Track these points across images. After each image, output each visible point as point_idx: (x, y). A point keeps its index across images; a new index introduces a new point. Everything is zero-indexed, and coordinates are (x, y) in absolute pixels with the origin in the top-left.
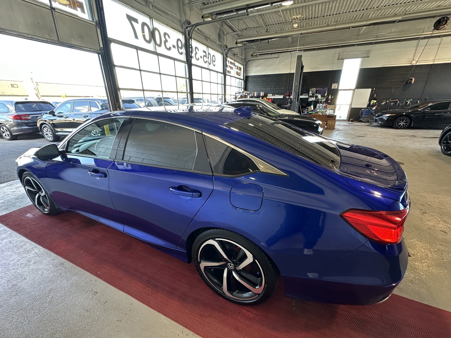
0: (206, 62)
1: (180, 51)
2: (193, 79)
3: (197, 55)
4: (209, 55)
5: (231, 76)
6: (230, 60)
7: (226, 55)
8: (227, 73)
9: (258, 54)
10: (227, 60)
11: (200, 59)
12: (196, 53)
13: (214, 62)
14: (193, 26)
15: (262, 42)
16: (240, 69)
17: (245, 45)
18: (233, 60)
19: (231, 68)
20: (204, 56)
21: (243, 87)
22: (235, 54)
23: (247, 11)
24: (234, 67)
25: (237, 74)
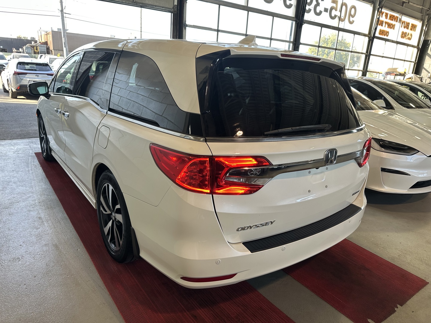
0: (332, 18)
1: (288, 3)
2: (301, 44)
3: (318, 7)
4: (344, 7)
5: (386, 40)
6: (390, 13)
7: (380, 5)
8: (377, 34)
11: (323, 13)
12: (318, 4)
13: (353, 17)
16: (414, 27)
18: (398, 12)
19: (391, 26)
20: (332, 9)
21: (414, 60)
22: (404, 2)
24: (397, 24)
25: (402, 37)
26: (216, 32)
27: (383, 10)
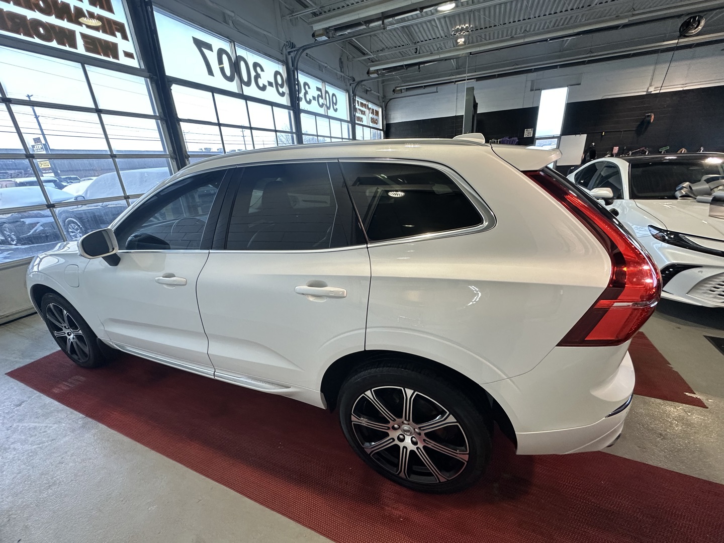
0: (321, 106)
1: (281, 90)
2: (304, 134)
3: (307, 95)
4: (327, 94)
5: (363, 126)
6: (360, 100)
7: (353, 93)
8: (357, 122)
9: (404, 89)
10: (355, 100)
11: (313, 101)
12: (306, 93)
13: (336, 105)
14: (298, 50)
15: (408, 69)
16: (377, 113)
17: (383, 75)
18: (365, 100)
19: (363, 113)
20: (319, 96)
22: (367, 91)
23: (383, 23)
24: (367, 111)
25: (372, 122)
26: (218, 127)
27: (356, 99)
